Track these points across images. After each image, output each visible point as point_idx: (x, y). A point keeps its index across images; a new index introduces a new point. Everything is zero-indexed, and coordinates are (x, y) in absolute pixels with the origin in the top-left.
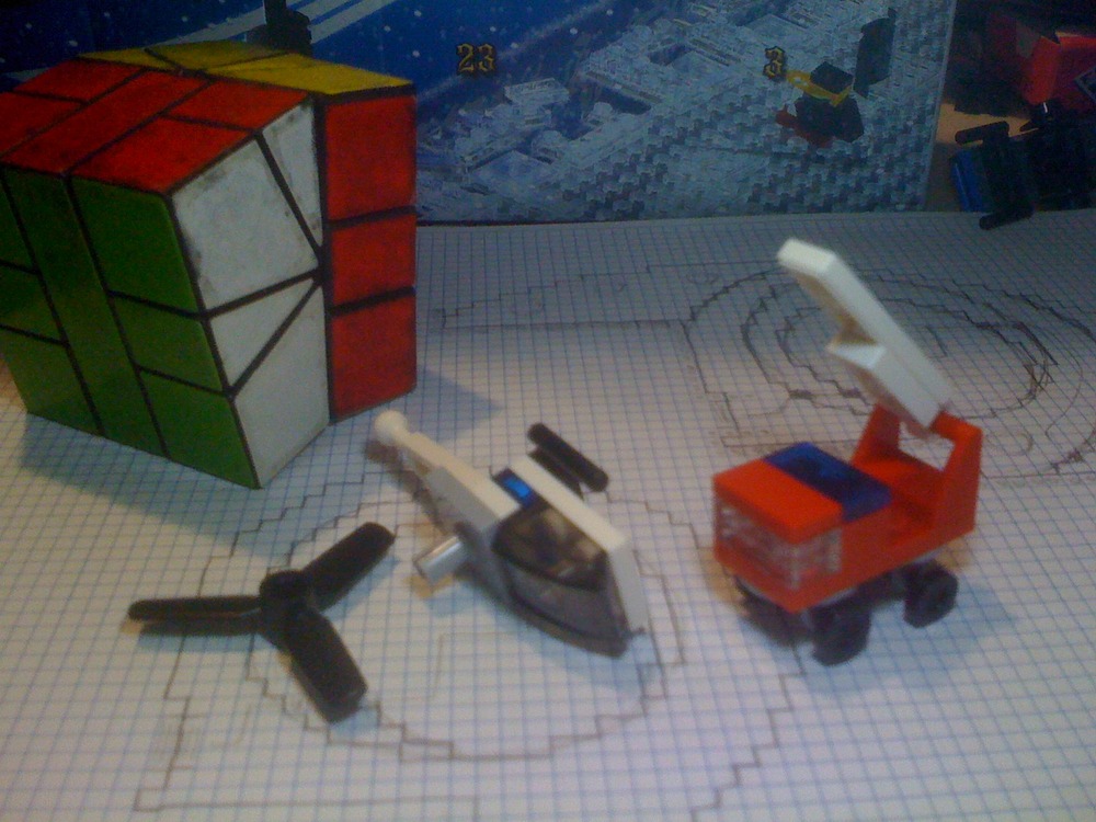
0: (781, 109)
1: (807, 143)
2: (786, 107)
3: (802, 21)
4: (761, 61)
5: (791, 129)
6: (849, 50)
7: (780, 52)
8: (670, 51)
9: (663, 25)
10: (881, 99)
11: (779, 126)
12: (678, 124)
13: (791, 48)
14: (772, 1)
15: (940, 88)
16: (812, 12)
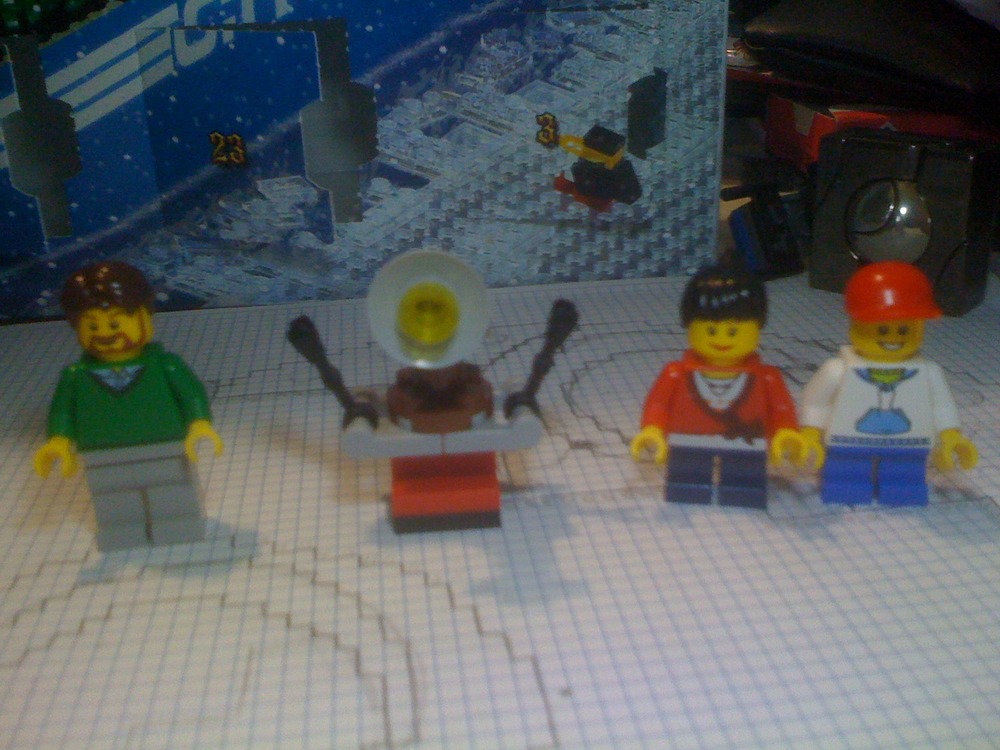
0: (558, 175)
1: (587, 209)
2: (563, 172)
3: (569, 85)
4: (533, 128)
5: (571, 195)
6: (619, 111)
7: (551, 118)
8: (442, 122)
9: (433, 98)
10: (660, 162)
12: (460, 196)
14: (536, 66)
15: (719, 148)
16: (578, 75)
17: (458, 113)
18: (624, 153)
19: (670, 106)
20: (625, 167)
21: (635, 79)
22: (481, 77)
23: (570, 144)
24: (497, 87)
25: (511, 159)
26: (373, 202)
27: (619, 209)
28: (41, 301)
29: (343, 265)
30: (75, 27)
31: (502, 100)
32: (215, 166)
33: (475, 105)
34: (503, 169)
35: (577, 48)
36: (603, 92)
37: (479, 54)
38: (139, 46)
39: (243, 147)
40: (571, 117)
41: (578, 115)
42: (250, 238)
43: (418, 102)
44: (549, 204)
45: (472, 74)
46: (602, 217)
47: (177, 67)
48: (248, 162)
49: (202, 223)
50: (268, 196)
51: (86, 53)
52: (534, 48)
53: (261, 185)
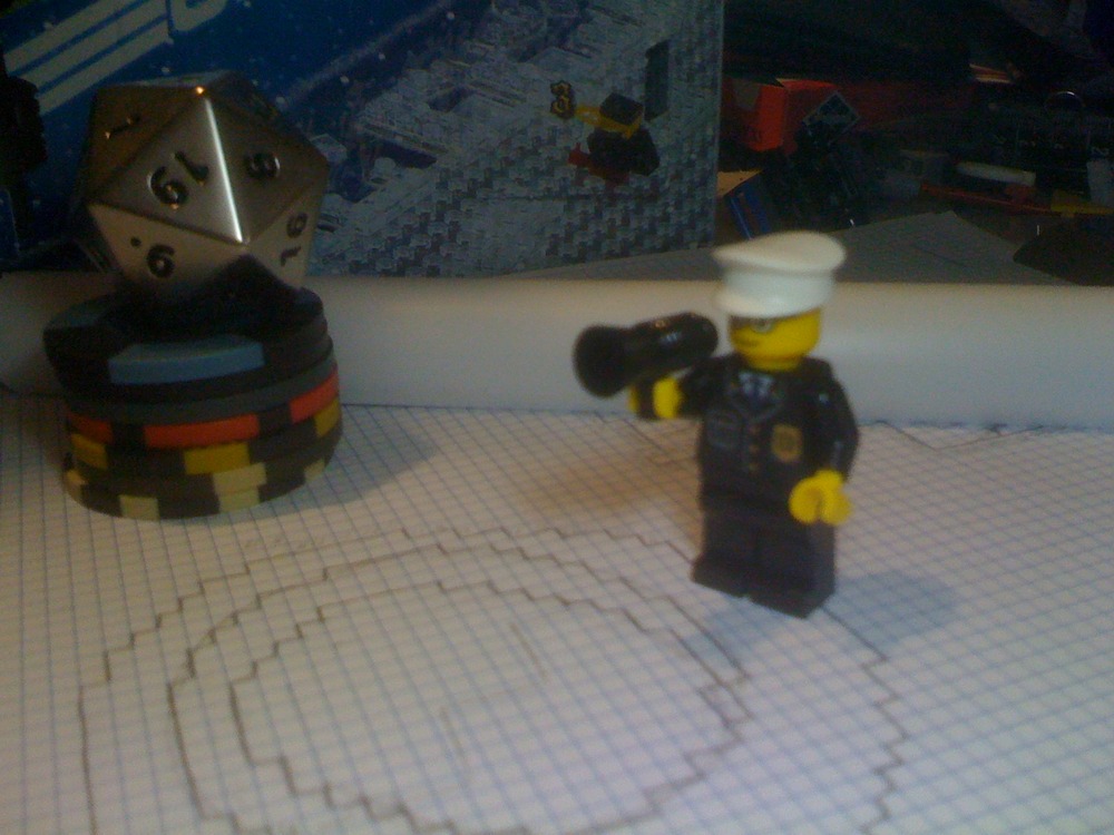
0: (573, 147)
1: (604, 183)
2: (578, 145)
3: (585, 51)
4: (547, 98)
5: (586, 169)
6: (636, 78)
7: (566, 87)
8: (450, 95)
9: (440, 68)
11: (573, 167)
12: (467, 175)
13: (577, 81)
14: (551, 32)
15: (718, 118)
16: (595, 40)
17: (466, 85)
18: (640, 121)
20: (643, 135)
21: (652, 44)
22: (492, 44)
23: (587, 113)
24: (510, 55)
25: (523, 132)
26: (374, 185)
27: (637, 181)
31: (515, 69)
33: (487, 74)
34: (516, 143)
35: (593, 13)
36: (620, 58)
37: (491, 20)
40: (587, 84)
41: (595, 83)
43: (424, 74)
44: (564, 179)
45: (482, 41)
46: (617, 190)
51: (55, 23)
52: (548, 13)
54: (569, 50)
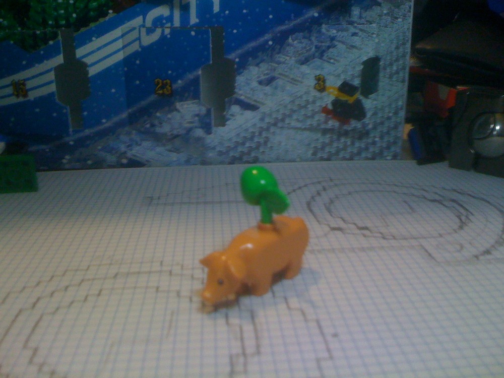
0: (324, 106)
1: (338, 123)
2: (327, 104)
3: (332, 61)
4: (312, 82)
5: (330, 116)
6: (357, 74)
7: (322, 77)
8: (268, 79)
9: (264, 67)
10: (375, 102)
11: (324, 115)
12: (274, 116)
13: (328, 75)
14: (316, 51)
15: (405, 97)
16: (337, 56)
17: (276, 74)
18: (358, 95)
19: (381, 74)
20: (358, 103)
21: (365, 59)
22: (288, 56)
23: (331, 90)
24: (297, 62)
25: (301, 97)
26: (231, 117)
27: (354, 124)
28: (64, 161)
29: (214, 148)
30: (92, 25)
31: (298, 68)
32: (156, 96)
33: (286, 70)
34: (297, 102)
35: (337, 43)
36: (349, 65)
37: (288, 45)
38: (123, 36)
39: (171, 86)
40: (332, 77)
41: (336, 76)
42: (171, 131)
43: (256, 68)
44: (319, 120)
45: (283, 55)
46: (346, 127)
47: (141, 46)
48: (172, 94)
49: (147, 124)
50: (181, 111)
51: (97, 38)
52: (316, 43)
53: (178, 105)
54: (324, 60)
